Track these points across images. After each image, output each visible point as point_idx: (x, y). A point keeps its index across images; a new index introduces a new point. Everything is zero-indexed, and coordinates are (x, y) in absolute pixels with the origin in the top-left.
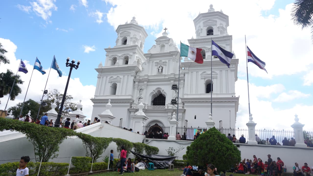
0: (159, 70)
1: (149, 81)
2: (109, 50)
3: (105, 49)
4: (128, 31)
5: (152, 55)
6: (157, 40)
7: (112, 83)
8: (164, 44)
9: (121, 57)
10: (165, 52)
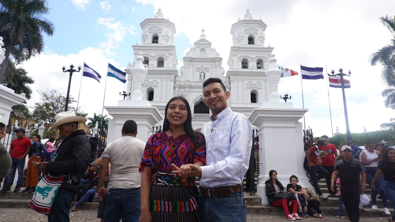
0: (200, 76)
1: (191, 87)
2: (138, 48)
3: (133, 46)
4: (159, 27)
5: (192, 58)
6: (197, 43)
7: (148, 87)
8: (205, 48)
9: (154, 57)
10: (207, 57)
